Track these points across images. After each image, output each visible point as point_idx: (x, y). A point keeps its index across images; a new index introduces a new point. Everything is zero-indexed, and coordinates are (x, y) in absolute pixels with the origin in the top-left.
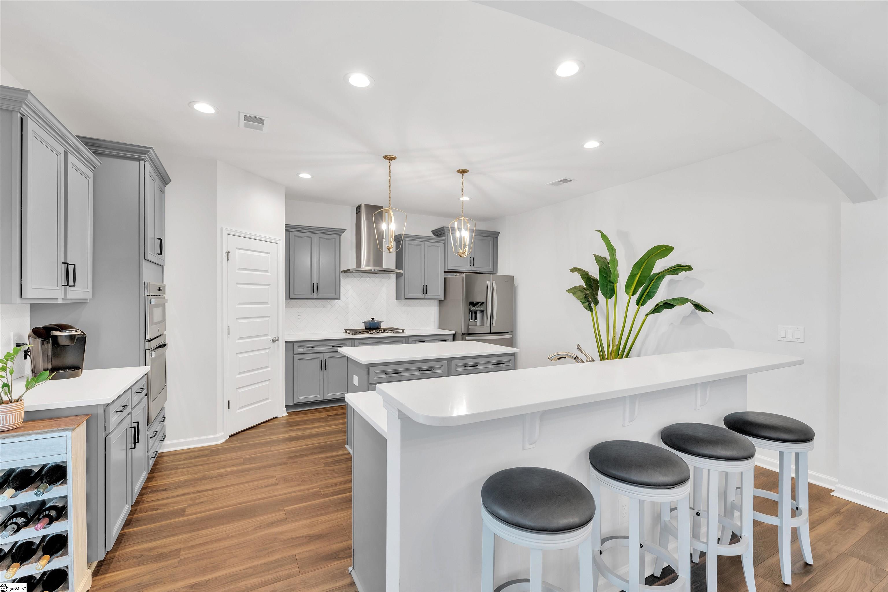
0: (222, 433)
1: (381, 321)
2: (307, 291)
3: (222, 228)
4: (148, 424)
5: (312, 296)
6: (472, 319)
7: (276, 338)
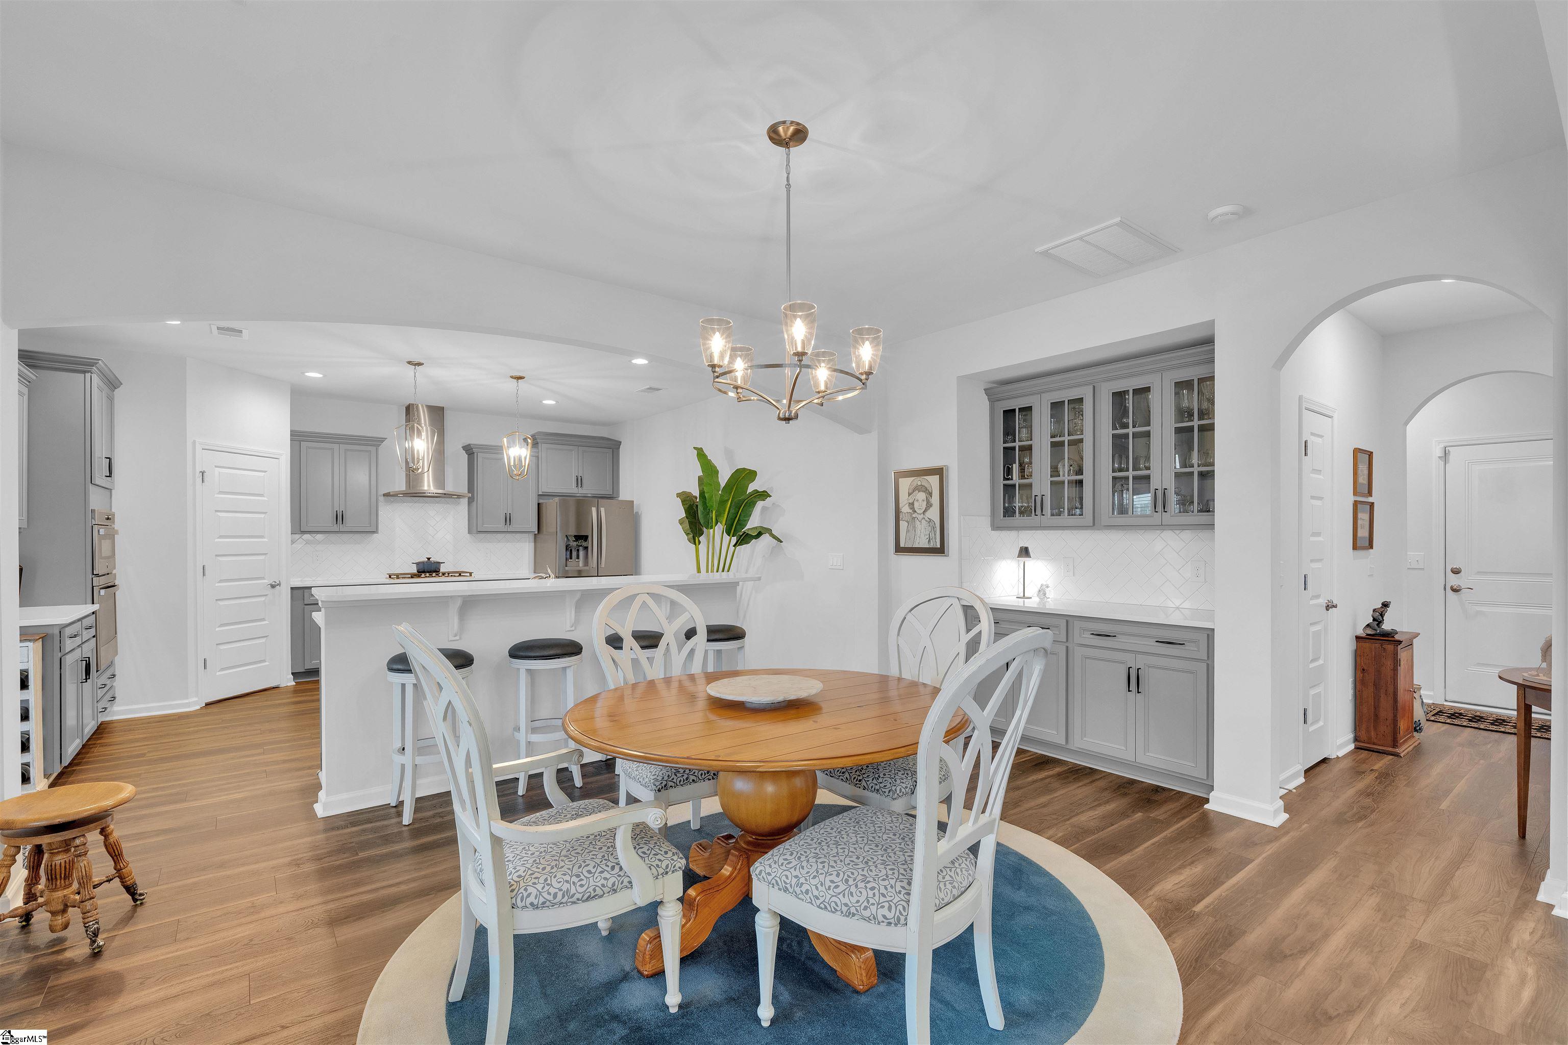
0: (195, 699)
1: (441, 562)
2: (327, 520)
3: (194, 442)
4: (97, 671)
5: (336, 528)
6: (571, 558)
7: (276, 582)
